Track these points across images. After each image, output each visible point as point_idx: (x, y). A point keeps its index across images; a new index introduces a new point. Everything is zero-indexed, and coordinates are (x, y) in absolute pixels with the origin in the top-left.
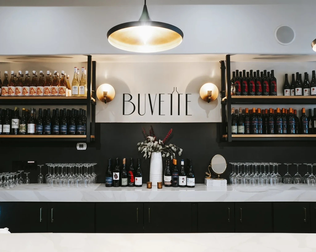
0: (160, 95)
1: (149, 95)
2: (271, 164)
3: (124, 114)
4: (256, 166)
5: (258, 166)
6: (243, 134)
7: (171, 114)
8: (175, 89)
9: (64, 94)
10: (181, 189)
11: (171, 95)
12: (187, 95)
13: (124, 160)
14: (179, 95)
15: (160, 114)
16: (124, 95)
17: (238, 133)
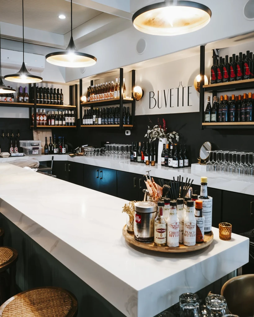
0: (171, 89)
1: (164, 90)
2: (238, 153)
3: (150, 108)
4: (224, 154)
5: (227, 154)
6: (215, 122)
7: (178, 106)
8: (181, 83)
9: (112, 98)
10: (170, 169)
11: (178, 89)
12: (188, 87)
13: (140, 143)
14: (183, 88)
15: (170, 107)
16: (150, 92)
17: (211, 121)
